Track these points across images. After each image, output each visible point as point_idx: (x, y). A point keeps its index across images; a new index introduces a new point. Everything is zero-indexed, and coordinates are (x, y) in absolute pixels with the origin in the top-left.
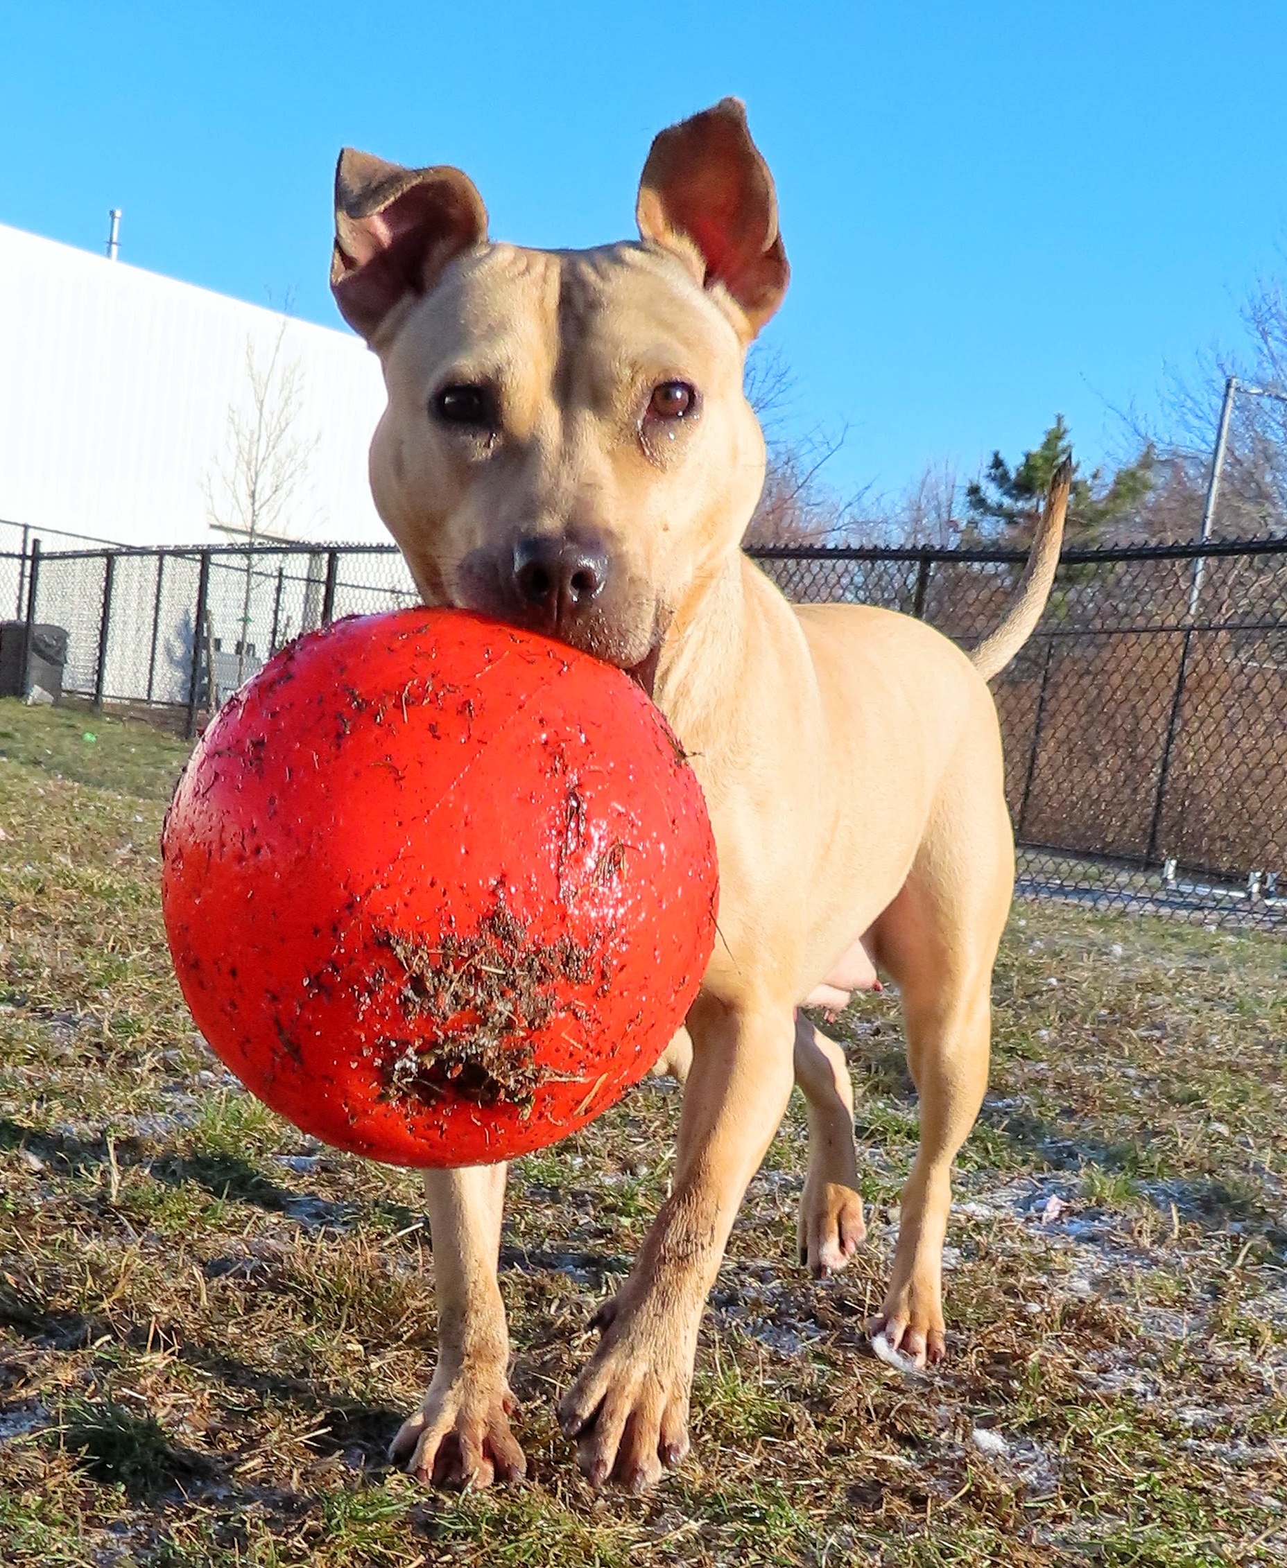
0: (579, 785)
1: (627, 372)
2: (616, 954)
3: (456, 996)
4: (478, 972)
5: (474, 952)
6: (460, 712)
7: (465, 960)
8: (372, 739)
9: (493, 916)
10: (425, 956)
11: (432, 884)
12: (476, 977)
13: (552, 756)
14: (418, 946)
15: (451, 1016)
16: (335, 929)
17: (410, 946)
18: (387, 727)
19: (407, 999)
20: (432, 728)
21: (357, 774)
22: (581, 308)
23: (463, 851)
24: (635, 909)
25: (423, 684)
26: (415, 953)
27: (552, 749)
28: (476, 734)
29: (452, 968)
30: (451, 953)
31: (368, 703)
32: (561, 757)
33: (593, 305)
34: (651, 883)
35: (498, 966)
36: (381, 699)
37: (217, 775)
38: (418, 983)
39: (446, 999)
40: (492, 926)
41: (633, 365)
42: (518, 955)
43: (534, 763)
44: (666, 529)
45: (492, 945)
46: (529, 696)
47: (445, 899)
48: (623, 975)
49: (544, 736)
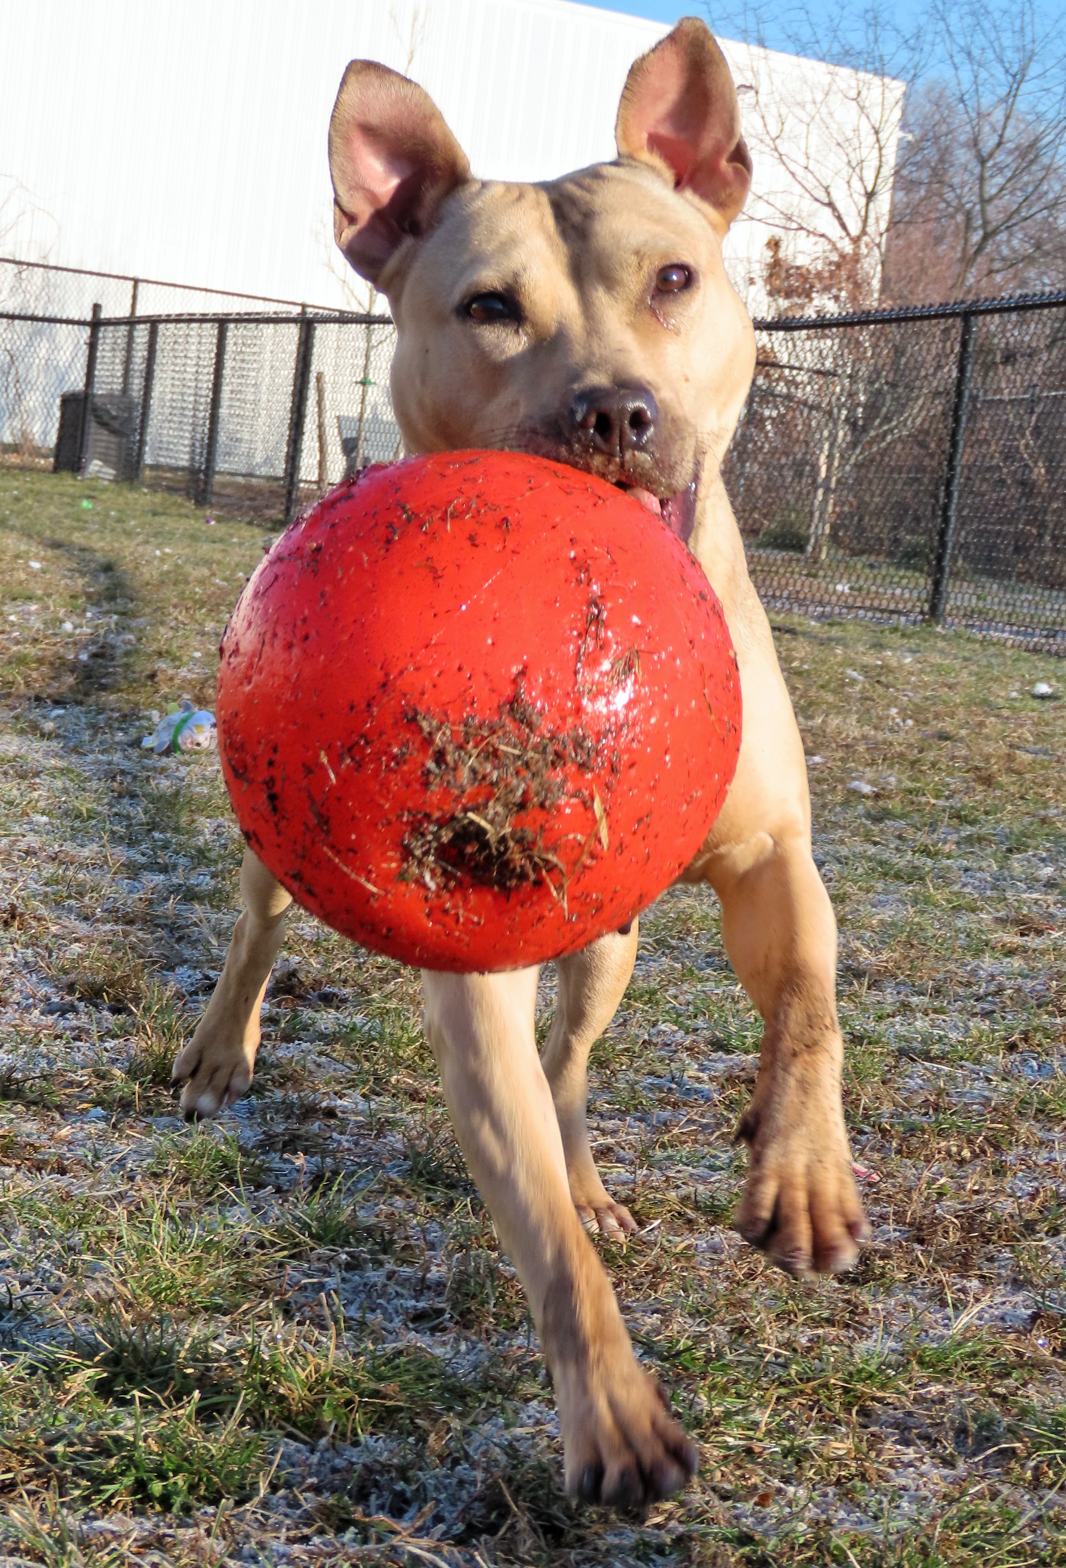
0: (602, 597)
1: (633, 260)
2: (628, 750)
3: (473, 771)
4: (496, 751)
5: (493, 732)
6: (499, 527)
7: (484, 738)
8: (417, 544)
9: (514, 701)
10: (448, 732)
11: (460, 669)
12: (494, 754)
13: (579, 569)
14: (442, 723)
15: (469, 790)
16: (369, 705)
17: (435, 723)
18: (432, 536)
19: (429, 772)
20: (471, 538)
21: (401, 573)
22: (576, 218)
23: (490, 641)
24: (648, 712)
25: (468, 502)
26: (439, 729)
27: (580, 565)
28: (510, 545)
29: (471, 744)
30: (471, 730)
31: (417, 515)
32: (587, 570)
33: (589, 215)
34: (665, 691)
35: (515, 747)
36: (428, 512)
37: (276, 578)
38: (440, 757)
39: (465, 774)
40: (512, 709)
41: (637, 253)
42: (535, 739)
43: (562, 573)
44: (687, 380)
45: (510, 726)
46: (563, 519)
47: (470, 683)
48: (633, 772)
49: (572, 554)
